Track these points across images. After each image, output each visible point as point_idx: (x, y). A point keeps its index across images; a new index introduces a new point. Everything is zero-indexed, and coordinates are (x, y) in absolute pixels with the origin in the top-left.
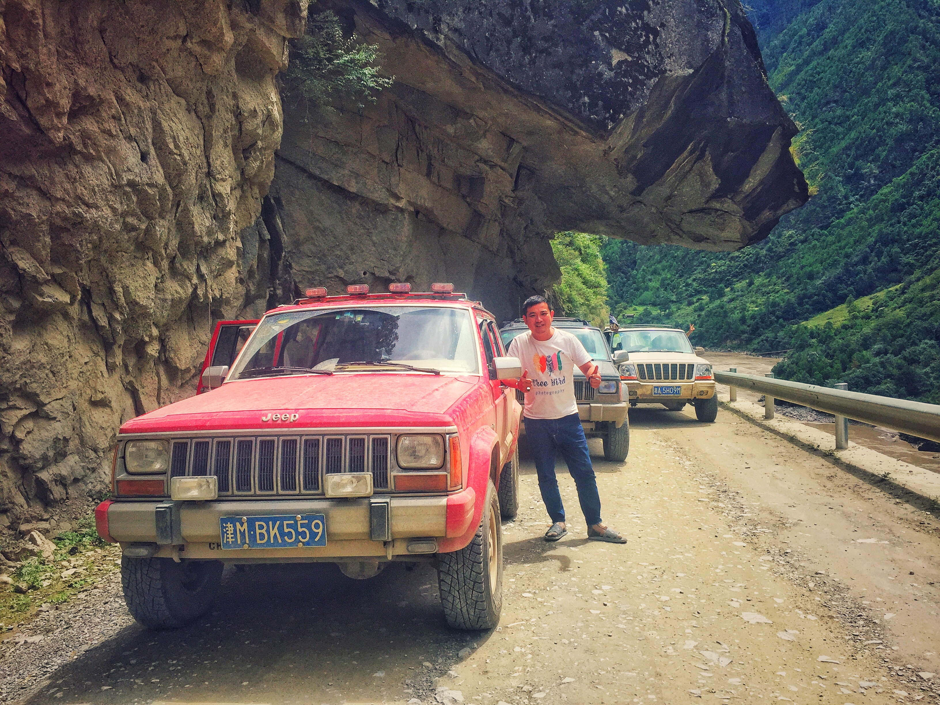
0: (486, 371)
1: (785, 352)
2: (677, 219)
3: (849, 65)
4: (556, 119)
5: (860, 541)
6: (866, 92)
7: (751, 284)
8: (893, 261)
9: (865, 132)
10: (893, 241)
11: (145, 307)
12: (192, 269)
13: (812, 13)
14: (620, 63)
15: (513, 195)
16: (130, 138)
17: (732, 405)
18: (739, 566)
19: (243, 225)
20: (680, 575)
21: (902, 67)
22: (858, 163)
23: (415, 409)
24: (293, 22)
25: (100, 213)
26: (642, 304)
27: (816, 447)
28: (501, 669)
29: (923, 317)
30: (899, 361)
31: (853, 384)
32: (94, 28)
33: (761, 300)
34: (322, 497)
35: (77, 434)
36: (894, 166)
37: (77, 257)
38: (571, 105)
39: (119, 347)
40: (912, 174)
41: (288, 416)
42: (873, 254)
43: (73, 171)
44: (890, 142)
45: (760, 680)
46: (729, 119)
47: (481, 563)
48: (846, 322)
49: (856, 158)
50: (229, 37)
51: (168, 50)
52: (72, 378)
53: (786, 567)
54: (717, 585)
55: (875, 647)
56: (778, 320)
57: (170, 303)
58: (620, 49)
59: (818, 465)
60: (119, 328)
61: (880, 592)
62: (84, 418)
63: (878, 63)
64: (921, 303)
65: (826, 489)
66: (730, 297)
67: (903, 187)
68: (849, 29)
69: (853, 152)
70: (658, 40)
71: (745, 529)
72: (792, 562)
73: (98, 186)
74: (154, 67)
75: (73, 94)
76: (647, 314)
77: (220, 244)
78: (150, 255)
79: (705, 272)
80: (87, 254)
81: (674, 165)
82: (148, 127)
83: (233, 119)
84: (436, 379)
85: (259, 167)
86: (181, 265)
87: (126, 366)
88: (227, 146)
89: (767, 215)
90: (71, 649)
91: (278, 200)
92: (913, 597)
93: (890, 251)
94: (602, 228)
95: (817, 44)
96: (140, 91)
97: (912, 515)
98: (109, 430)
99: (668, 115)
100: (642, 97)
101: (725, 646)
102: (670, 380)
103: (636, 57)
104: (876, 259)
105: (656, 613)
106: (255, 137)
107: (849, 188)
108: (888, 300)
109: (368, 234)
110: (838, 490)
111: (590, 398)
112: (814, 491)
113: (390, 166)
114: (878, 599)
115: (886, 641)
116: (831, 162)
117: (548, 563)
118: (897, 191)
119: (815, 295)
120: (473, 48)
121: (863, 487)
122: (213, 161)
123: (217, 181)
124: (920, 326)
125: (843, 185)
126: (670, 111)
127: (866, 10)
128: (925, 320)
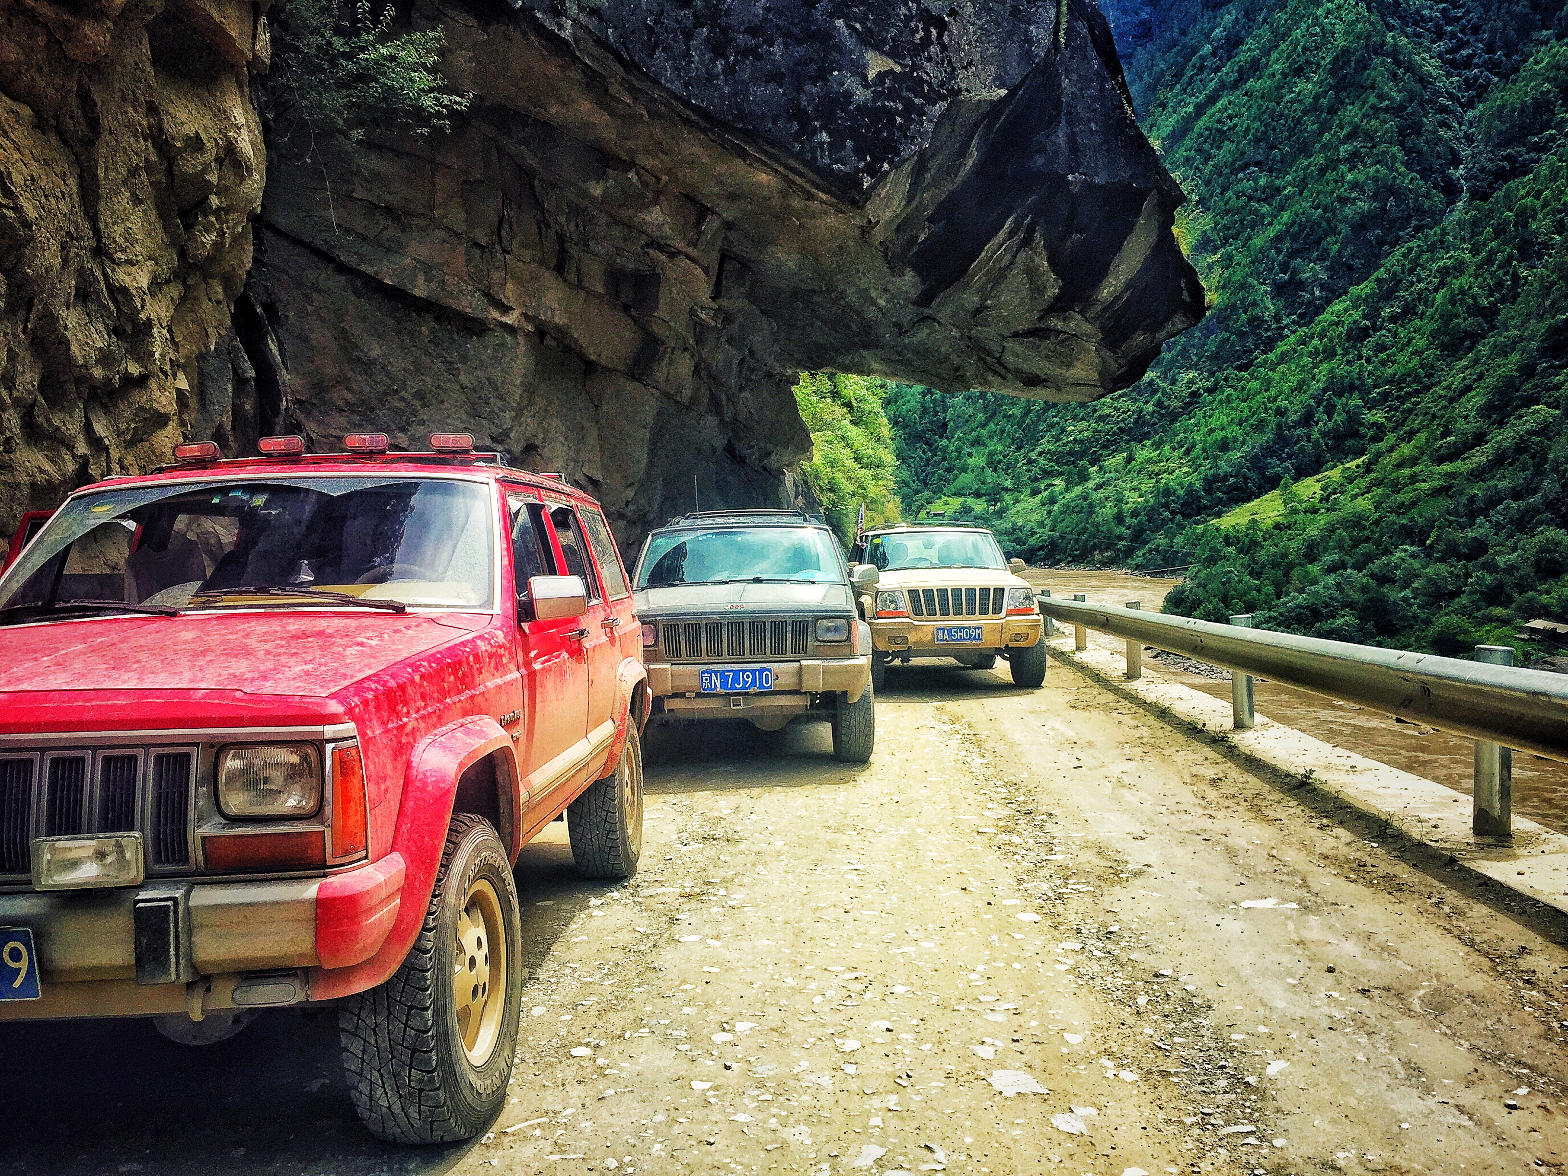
0: (509, 605)
1: (1187, 569)
2: (995, 347)
3: (1278, 104)
4: (776, 171)
5: (1246, 904)
6: (1305, 149)
7: (1130, 459)
8: (1353, 418)
9: (1304, 213)
10: (1352, 388)
12: (74, 428)
13: (1219, 19)
14: (881, 76)
15: (715, 306)
17: (1078, 657)
18: (1017, 965)
19: (190, 349)
20: (899, 989)
21: (1360, 109)
22: (1295, 263)
26: (957, 494)
27: (1199, 727)
29: (1400, 509)
30: (1364, 581)
31: (1293, 619)
33: (1148, 485)
34: (27, 889)
36: (1350, 268)
38: (797, 147)
40: (1379, 281)
42: (1321, 409)
44: (1345, 229)
46: (1070, 177)
47: (427, 1009)
48: (1281, 519)
49: (1292, 255)
53: (1103, 962)
54: (964, 1008)
55: (1240, 1142)
56: (1174, 517)
57: (26, 491)
58: (882, 52)
59: (1199, 758)
61: (1267, 1013)
63: (1324, 101)
64: (1396, 486)
65: (1204, 803)
66: (1097, 481)
67: (1365, 300)
68: (1277, 47)
69: (1286, 246)
70: (946, 39)
71: (1046, 886)
72: (1115, 953)
76: (966, 510)
77: (135, 382)
79: (1057, 441)
81: (983, 254)
83: (152, 151)
84: (386, 622)
85: (215, 244)
86: (48, 420)
88: (141, 201)
89: (1139, 339)
91: (271, 308)
92: (1326, 1024)
93: (1346, 404)
94: (875, 366)
95: (1228, 71)
97: (1346, 849)
99: (968, 167)
100: (920, 134)
101: (940, 1155)
102: (964, 616)
103: (907, 66)
104: (1325, 417)
105: (825, 1081)
106: (204, 189)
107: (1281, 303)
108: (1345, 482)
109: (452, 370)
110: (1226, 804)
111: (801, 651)
112: (1182, 807)
113: (487, 255)
114: (1262, 1029)
115: (1263, 1127)
116: (1253, 262)
117: (652, 975)
118: (1356, 307)
119: (1232, 476)
120: (624, 43)
121: (1270, 797)
122: (106, 226)
123: (118, 265)
124: (1394, 523)
125: (1272, 299)
126: (970, 162)
127: (1304, 16)
128: (1403, 513)
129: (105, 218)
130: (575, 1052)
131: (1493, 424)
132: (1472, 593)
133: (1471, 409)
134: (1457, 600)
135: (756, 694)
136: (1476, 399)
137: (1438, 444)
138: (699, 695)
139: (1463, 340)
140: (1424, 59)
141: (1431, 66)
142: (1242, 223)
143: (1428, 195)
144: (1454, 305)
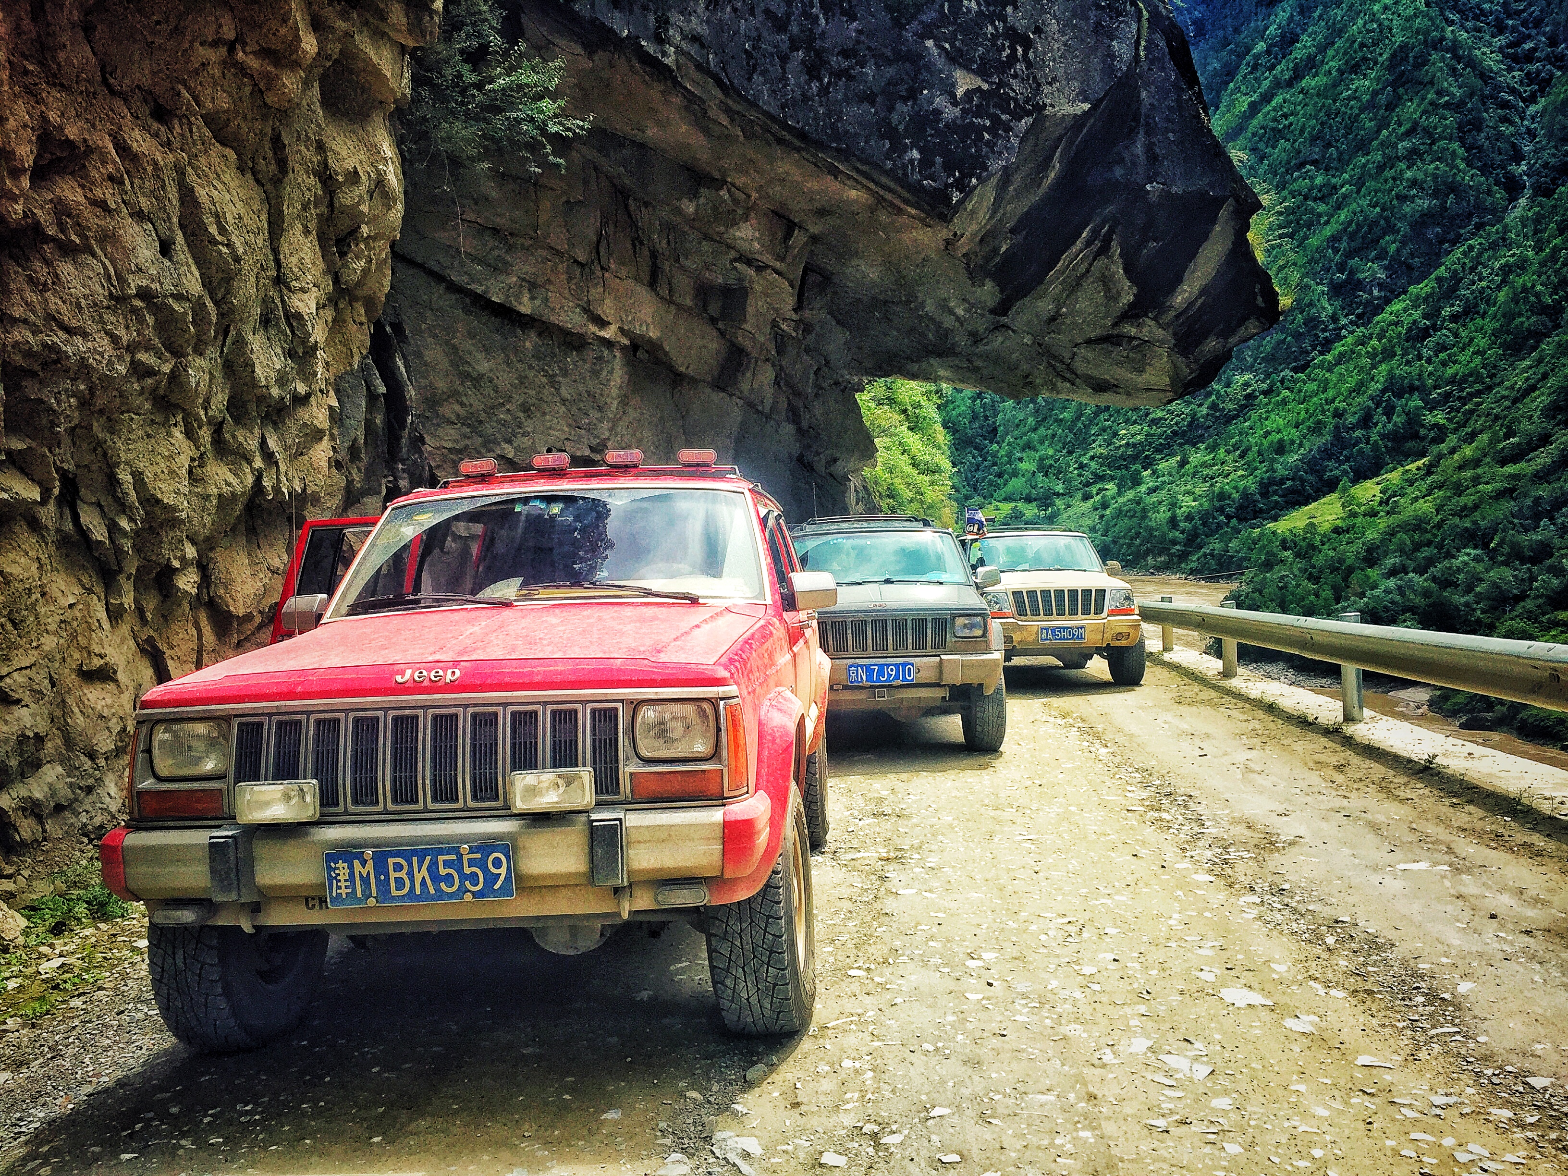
0: (777, 596)
2: (1067, 355)
3: (1335, 101)
4: (864, 186)
5: (1402, 866)
6: (1363, 146)
7: (1183, 463)
8: (1413, 420)
9: (1361, 212)
10: (1412, 389)
11: (174, 509)
12: (253, 444)
13: (1273, 17)
14: (969, 94)
15: (795, 317)
16: (139, 216)
17: (1167, 657)
18: (1207, 914)
19: (338, 368)
20: (1111, 931)
21: (1419, 106)
22: (1355, 262)
23: (663, 658)
24: (420, 20)
25: (89, 344)
26: (1006, 499)
27: (1311, 719)
28: (822, 1098)
29: (1463, 512)
30: (1426, 585)
32: (73, 26)
33: (1202, 488)
34: (506, 812)
35: (58, 729)
36: (1410, 268)
37: (52, 422)
38: (889, 164)
39: (128, 578)
40: (1439, 280)
41: (441, 673)
42: (1379, 410)
43: (42, 272)
44: (1403, 227)
45: (1263, 1100)
46: (1148, 187)
47: (781, 918)
48: (1339, 523)
49: (1349, 255)
50: (309, 44)
51: (203, 64)
52: (47, 632)
53: (1283, 912)
54: (1174, 945)
55: (1448, 1039)
56: (1229, 522)
57: (215, 502)
58: (969, 69)
59: (1317, 747)
60: (127, 545)
61: (1446, 949)
62: (70, 701)
63: (1382, 99)
64: (1458, 489)
65: (1334, 785)
66: (1150, 484)
67: (1425, 299)
68: (1333, 43)
69: (1344, 245)
70: (1031, 55)
71: (1209, 854)
72: (1294, 905)
73: (86, 297)
74: (179, 94)
75: (39, 138)
76: (1017, 515)
77: (302, 400)
78: (179, 418)
79: (1109, 445)
80: (68, 416)
81: (1061, 262)
82: (171, 196)
83: (319, 185)
84: (693, 609)
85: (364, 269)
86: (234, 437)
87: (140, 611)
88: (309, 232)
89: (1212, 344)
90: (62, 1093)
91: (398, 328)
92: (1501, 955)
93: (1406, 405)
94: (942, 373)
95: (1283, 70)
96: (156, 135)
97: (1481, 823)
98: (114, 720)
99: (1050, 180)
100: (1007, 149)
101: (1198, 1045)
102: (1067, 616)
103: (994, 83)
104: (1384, 418)
105: (1078, 994)
106: (357, 219)
107: (1338, 303)
108: (1406, 485)
109: (553, 382)
110: (1355, 786)
111: (941, 645)
112: (1316, 789)
113: (587, 270)
114: (1444, 960)
115: (1465, 1029)
116: (1309, 262)
117: (886, 919)
118: (1416, 307)
119: (1288, 479)
120: (724, 69)
121: (1396, 781)
122: (285, 257)
123: (293, 293)
124: (1457, 526)
125: (1329, 299)
126: (1053, 175)
127: (1361, 12)
128: (1466, 516)
129: (285, 249)
130: (852, 972)
131: (1558, 424)
132: (1537, 597)
133: (1535, 410)
134: (1522, 604)
135: (902, 686)
136: (1541, 400)
137: (1501, 446)
138: (846, 687)
139: (1526, 339)
140: (1484, 54)
141: (1492, 61)
142: (1298, 223)
143: (1489, 193)
144: (1517, 303)
